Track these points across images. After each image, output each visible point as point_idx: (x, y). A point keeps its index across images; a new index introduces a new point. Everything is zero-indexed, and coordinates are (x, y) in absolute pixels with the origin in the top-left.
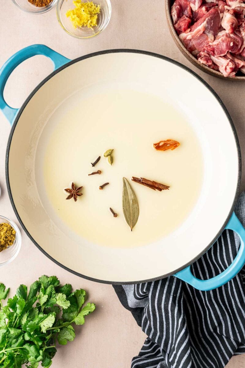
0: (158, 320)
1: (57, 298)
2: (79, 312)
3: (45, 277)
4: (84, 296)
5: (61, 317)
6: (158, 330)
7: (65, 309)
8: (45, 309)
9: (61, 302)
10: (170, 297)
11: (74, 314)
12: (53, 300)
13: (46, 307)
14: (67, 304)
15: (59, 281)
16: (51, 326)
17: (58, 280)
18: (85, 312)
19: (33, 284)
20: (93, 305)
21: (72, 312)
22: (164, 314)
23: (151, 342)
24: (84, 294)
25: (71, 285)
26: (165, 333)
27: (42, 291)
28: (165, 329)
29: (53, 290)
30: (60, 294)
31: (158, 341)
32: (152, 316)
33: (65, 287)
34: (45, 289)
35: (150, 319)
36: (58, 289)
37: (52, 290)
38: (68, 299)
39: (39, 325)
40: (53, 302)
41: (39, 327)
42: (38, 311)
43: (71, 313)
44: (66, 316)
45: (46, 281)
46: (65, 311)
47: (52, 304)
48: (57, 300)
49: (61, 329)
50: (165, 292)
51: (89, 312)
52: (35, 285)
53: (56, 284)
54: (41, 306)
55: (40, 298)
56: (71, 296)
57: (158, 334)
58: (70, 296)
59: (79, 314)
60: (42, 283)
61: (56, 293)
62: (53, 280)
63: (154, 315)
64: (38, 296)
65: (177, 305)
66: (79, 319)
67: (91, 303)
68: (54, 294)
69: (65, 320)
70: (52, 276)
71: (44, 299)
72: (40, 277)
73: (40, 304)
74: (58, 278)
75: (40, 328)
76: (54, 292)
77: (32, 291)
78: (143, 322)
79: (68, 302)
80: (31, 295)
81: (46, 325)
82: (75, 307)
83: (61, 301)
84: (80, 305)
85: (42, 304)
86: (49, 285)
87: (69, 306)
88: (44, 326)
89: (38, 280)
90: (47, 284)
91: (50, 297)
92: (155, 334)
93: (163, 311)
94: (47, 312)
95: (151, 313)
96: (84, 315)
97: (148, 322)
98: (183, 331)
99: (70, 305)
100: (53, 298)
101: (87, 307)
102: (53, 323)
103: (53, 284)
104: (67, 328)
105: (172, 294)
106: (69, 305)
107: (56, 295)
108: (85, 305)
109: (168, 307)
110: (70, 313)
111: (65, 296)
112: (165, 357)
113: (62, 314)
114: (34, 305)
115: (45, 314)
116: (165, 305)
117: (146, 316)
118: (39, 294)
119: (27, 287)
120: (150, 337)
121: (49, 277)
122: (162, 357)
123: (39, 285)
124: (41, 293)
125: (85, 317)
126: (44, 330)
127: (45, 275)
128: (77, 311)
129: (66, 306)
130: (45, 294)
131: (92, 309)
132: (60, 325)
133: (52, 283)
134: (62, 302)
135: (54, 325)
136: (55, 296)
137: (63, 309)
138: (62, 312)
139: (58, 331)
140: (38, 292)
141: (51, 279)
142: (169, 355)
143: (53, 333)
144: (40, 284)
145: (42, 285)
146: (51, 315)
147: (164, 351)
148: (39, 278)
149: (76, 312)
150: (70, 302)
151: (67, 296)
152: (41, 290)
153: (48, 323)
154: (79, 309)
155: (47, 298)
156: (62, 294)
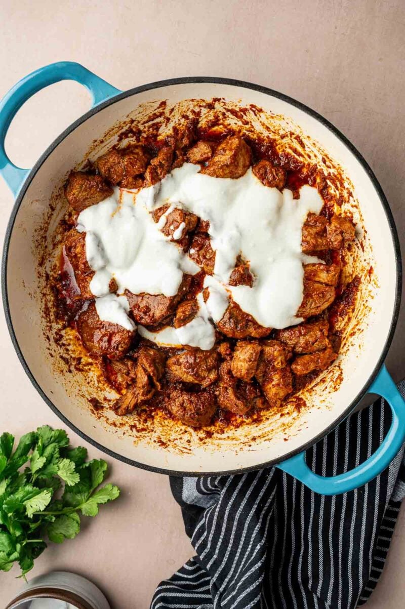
0: (222, 536)
1: (61, 465)
2: (91, 495)
3: (48, 429)
4: (104, 472)
5: (60, 498)
6: (217, 551)
7: (70, 485)
8: (37, 479)
9: (65, 474)
10: (253, 505)
11: (83, 497)
12: (53, 468)
13: (40, 477)
14: (74, 478)
15: (69, 439)
16: (42, 508)
17: (68, 437)
18: (102, 498)
19: (26, 436)
20: (116, 489)
21: (79, 492)
22: (234, 529)
23: (198, 565)
24: (105, 468)
25: (86, 449)
26: (225, 559)
27: (37, 450)
28: (228, 553)
29: (56, 451)
30: (66, 461)
31: (211, 567)
32: (214, 526)
33: (76, 450)
34: (44, 447)
35: (210, 530)
36: (65, 452)
37: (54, 452)
38: (77, 470)
39: (24, 503)
40: (53, 470)
41: (22, 508)
42: (26, 480)
43: (79, 495)
44: (69, 497)
45: (48, 435)
46: (69, 489)
47: (51, 474)
48: (59, 469)
49: (57, 517)
50: (248, 495)
51: (109, 500)
52: (29, 437)
53: (63, 444)
54: (31, 474)
55: (32, 460)
56: (84, 467)
57: (215, 557)
58: (81, 467)
59: (91, 498)
60: (40, 437)
61: (60, 457)
62: (59, 435)
63: (219, 526)
64: (30, 456)
65: (260, 521)
66: (89, 506)
67: (114, 485)
68: (57, 458)
69: (66, 504)
70: (59, 429)
71: (39, 463)
72: (39, 427)
73: (30, 470)
74: (67, 435)
75: (25, 509)
76: (57, 455)
77: (22, 446)
78: (196, 530)
79: (78, 475)
80: (19, 452)
81: (34, 506)
82: (85, 486)
83: (66, 471)
84: (95, 484)
85: (34, 471)
86: (51, 443)
87: (77, 483)
88: (31, 507)
89: (36, 431)
90: (49, 440)
91: (49, 461)
92: (209, 556)
93: (235, 523)
94: (40, 485)
95: (215, 521)
96: (100, 503)
97: (205, 533)
98: (259, 565)
99: (79, 480)
100: (54, 464)
101: (106, 489)
102: (46, 505)
103: (59, 442)
104: (67, 516)
105: (257, 501)
106: (77, 480)
107: (59, 461)
108: (103, 486)
109: (246, 519)
110: (76, 494)
111: (73, 465)
112: (214, 597)
113: (63, 492)
114: (21, 470)
115: (35, 488)
116: (241, 515)
117: (205, 522)
118: (32, 454)
119: (14, 438)
120: (201, 557)
121: (53, 430)
122: (210, 596)
123: (34, 439)
124: (36, 453)
125: (100, 505)
126: (30, 513)
127: (48, 426)
128: (89, 493)
129: (72, 481)
130: (41, 455)
131: (113, 494)
132: (57, 510)
133: (57, 440)
134: (67, 473)
135: (47, 508)
136: (58, 463)
137: (67, 485)
138: (63, 489)
139: (51, 519)
140: (31, 450)
141: (57, 434)
142: (221, 594)
143: (43, 520)
144: (37, 439)
145: (40, 441)
146: (45, 491)
147: (216, 587)
148: (38, 429)
149: (86, 494)
150: (80, 477)
151: (77, 466)
152: (36, 448)
153: (38, 503)
154: (92, 490)
155: (44, 463)
156: (69, 460)
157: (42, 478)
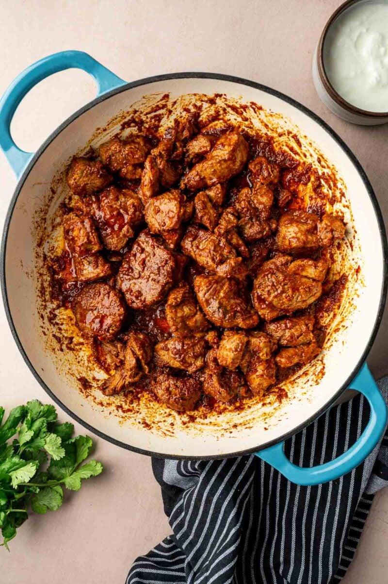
0: (199, 517)
1: (48, 440)
2: (75, 470)
3: (37, 404)
4: (89, 448)
5: (45, 470)
6: (193, 531)
7: (55, 460)
8: (24, 451)
9: (51, 449)
10: (231, 491)
11: (67, 472)
12: (40, 442)
13: (27, 450)
14: (59, 452)
15: (57, 414)
16: (27, 480)
17: (56, 412)
18: (85, 473)
19: (16, 409)
20: (99, 465)
21: (64, 466)
22: (211, 512)
23: (174, 543)
24: (90, 444)
25: (73, 425)
26: (201, 540)
27: (26, 424)
28: (203, 534)
29: (44, 425)
30: (53, 436)
31: (187, 546)
32: (191, 508)
33: (63, 426)
34: (33, 421)
35: (188, 511)
36: (53, 427)
37: (42, 426)
38: (63, 445)
39: (10, 474)
40: (40, 444)
41: (8, 478)
42: (13, 451)
43: (64, 469)
44: (54, 470)
45: (37, 409)
46: (54, 463)
47: (38, 447)
48: (46, 443)
49: (42, 489)
50: (226, 480)
51: (91, 476)
52: (18, 410)
53: (51, 418)
54: (19, 445)
55: (20, 432)
56: (70, 442)
57: (191, 537)
58: (67, 442)
59: (75, 473)
60: (29, 411)
61: (47, 432)
62: (48, 410)
63: (197, 508)
64: (18, 429)
65: (237, 506)
66: (73, 481)
67: (97, 462)
68: (44, 432)
69: (51, 477)
70: (49, 404)
71: (27, 436)
72: (30, 401)
73: (18, 443)
74: (56, 410)
75: (10, 480)
76: (44, 430)
77: (12, 419)
78: (174, 510)
79: (63, 450)
80: (9, 424)
81: (19, 478)
82: (70, 461)
83: (52, 445)
84: (80, 459)
85: (21, 444)
86: (40, 418)
87: (62, 457)
88: (17, 478)
89: (26, 405)
90: (38, 414)
91: (37, 435)
92: (186, 536)
93: (213, 506)
94: (26, 457)
95: (193, 502)
96: (83, 477)
97: (183, 514)
98: (232, 548)
99: (64, 455)
100: (41, 438)
101: (90, 465)
102: (31, 477)
103: (47, 417)
104: (51, 488)
105: (235, 487)
106: (63, 455)
107: (46, 435)
108: (88, 462)
109: (222, 503)
110: (61, 468)
111: (59, 440)
112: (188, 575)
113: (49, 465)
114: (10, 441)
115: (22, 460)
116: (219, 499)
117: (183, 503)
118: (21, 427)
119: (4, 410)
120: (178, 536)
121: (42, 405)
122: (184, 574)
123: (24, 412)
124: (25, 426)
125: (83, 480)
126: (15, 484)
127: (38, 400)
128: (73, 468)
129: (58, 456)
130: (30, 428)
131: (96, 471)
132: (42, 482)
133: (45, 415)
134: (53, 448)
135: (32, 480)
136: (45, 437)
137: (52, 459)
138: (49, 462)
139: (36, 490)
140: (20, 423)
141: (46, 409)
142: (195, 574)
143: (28, 491)
144: (27, 412)
145: (29, 415)
146: (31, 464)
147: (190, 566)
148: (28, 402)
149: (70, 469)
150: (65, 452)
151: (63, 440)
152: (25, 422)
153: (24, 474)
154: (76, 465)
155: (32, 437)
156: (56, 435)
157: (29, 451)
